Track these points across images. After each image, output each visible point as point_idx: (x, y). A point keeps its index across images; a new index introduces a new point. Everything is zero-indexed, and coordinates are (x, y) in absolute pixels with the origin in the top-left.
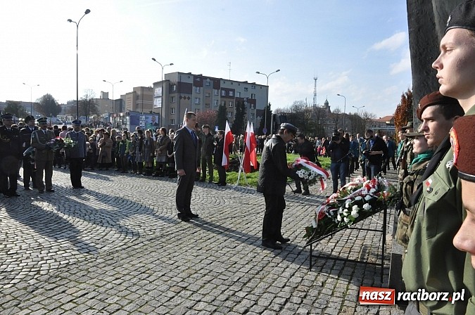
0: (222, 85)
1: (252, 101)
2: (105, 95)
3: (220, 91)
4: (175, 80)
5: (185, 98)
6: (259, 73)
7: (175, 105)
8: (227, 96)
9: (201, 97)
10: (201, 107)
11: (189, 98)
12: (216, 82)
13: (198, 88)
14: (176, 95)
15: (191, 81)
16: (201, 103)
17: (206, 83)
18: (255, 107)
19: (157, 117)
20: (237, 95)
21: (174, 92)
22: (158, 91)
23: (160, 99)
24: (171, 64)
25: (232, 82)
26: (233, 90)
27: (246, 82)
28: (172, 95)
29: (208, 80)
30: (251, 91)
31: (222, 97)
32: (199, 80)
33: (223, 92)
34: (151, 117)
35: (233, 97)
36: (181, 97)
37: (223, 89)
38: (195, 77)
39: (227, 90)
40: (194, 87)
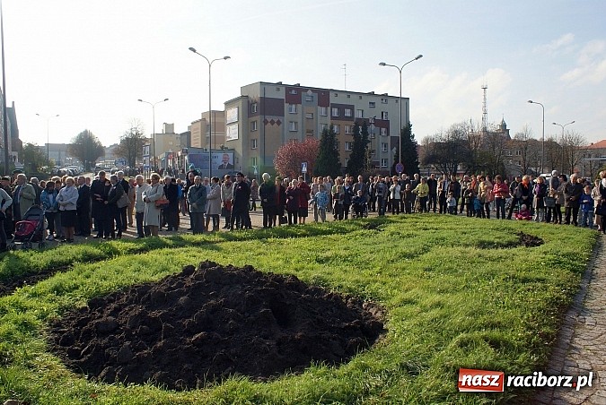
0: (333, 100)
1: (383, 123)
2: (169, 127)
3: (329, 108)
4: (256, 95)
5: (272, 122)
6: (384, 64)
7: (257, 135)
8: (342, 117)
9: (299, 121)
10: (299, 135)
11: (279, 123)
12: (323, 96)
13: (294, 106)
14: (258, 118)
15: (282, 95)
16: (300, 129)
17: (305, 97)
18: (388, 132)
19: (231, 155)
20: (358, 115)
21: (255, 115)
22: (233, 114)
23: (236, 126)
24: (225, 58)
25: (349, 94)
26: (352, 108)
27: (372, 94)
28: (253, 119)
29: (310, 92)
30: (380, 107)
31: (333, 118)
32: (295, 93)
33: (335, 110)
34: (221, 155)
35: (351, 118)
36: (266, 122)
37: (334, 106)
38: (289, 88)
39: (341, 108)
40: (286, 105)
